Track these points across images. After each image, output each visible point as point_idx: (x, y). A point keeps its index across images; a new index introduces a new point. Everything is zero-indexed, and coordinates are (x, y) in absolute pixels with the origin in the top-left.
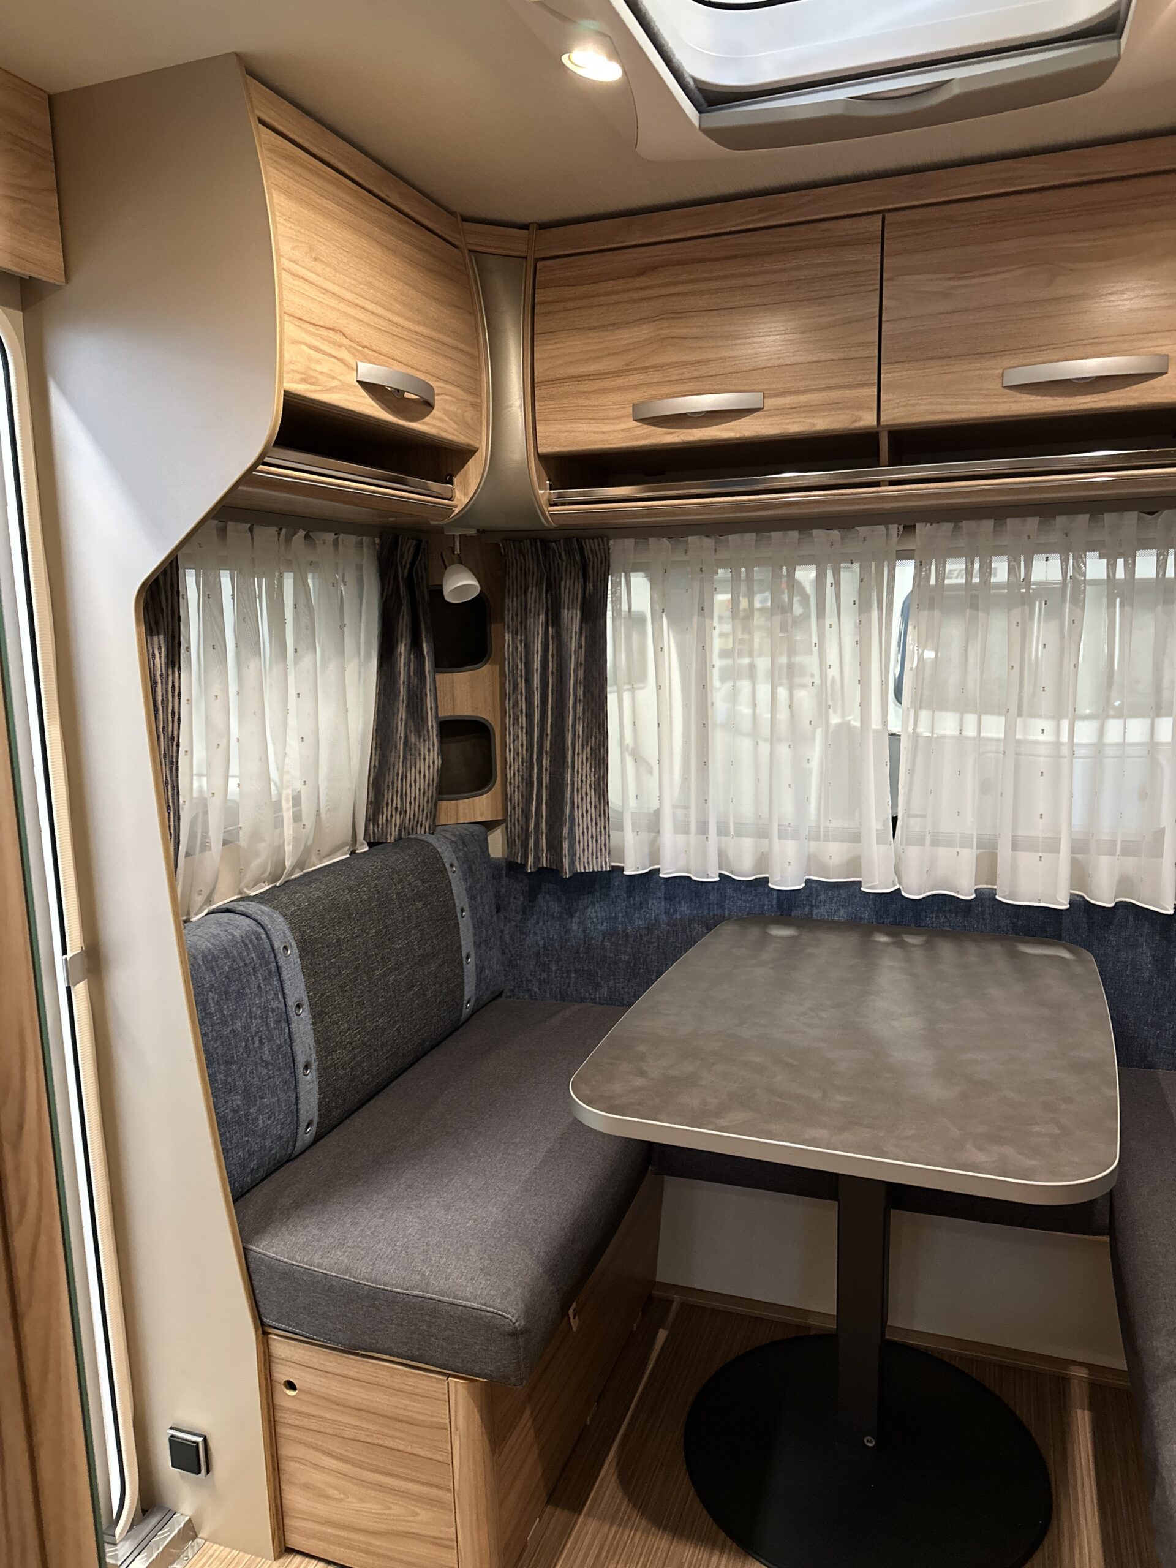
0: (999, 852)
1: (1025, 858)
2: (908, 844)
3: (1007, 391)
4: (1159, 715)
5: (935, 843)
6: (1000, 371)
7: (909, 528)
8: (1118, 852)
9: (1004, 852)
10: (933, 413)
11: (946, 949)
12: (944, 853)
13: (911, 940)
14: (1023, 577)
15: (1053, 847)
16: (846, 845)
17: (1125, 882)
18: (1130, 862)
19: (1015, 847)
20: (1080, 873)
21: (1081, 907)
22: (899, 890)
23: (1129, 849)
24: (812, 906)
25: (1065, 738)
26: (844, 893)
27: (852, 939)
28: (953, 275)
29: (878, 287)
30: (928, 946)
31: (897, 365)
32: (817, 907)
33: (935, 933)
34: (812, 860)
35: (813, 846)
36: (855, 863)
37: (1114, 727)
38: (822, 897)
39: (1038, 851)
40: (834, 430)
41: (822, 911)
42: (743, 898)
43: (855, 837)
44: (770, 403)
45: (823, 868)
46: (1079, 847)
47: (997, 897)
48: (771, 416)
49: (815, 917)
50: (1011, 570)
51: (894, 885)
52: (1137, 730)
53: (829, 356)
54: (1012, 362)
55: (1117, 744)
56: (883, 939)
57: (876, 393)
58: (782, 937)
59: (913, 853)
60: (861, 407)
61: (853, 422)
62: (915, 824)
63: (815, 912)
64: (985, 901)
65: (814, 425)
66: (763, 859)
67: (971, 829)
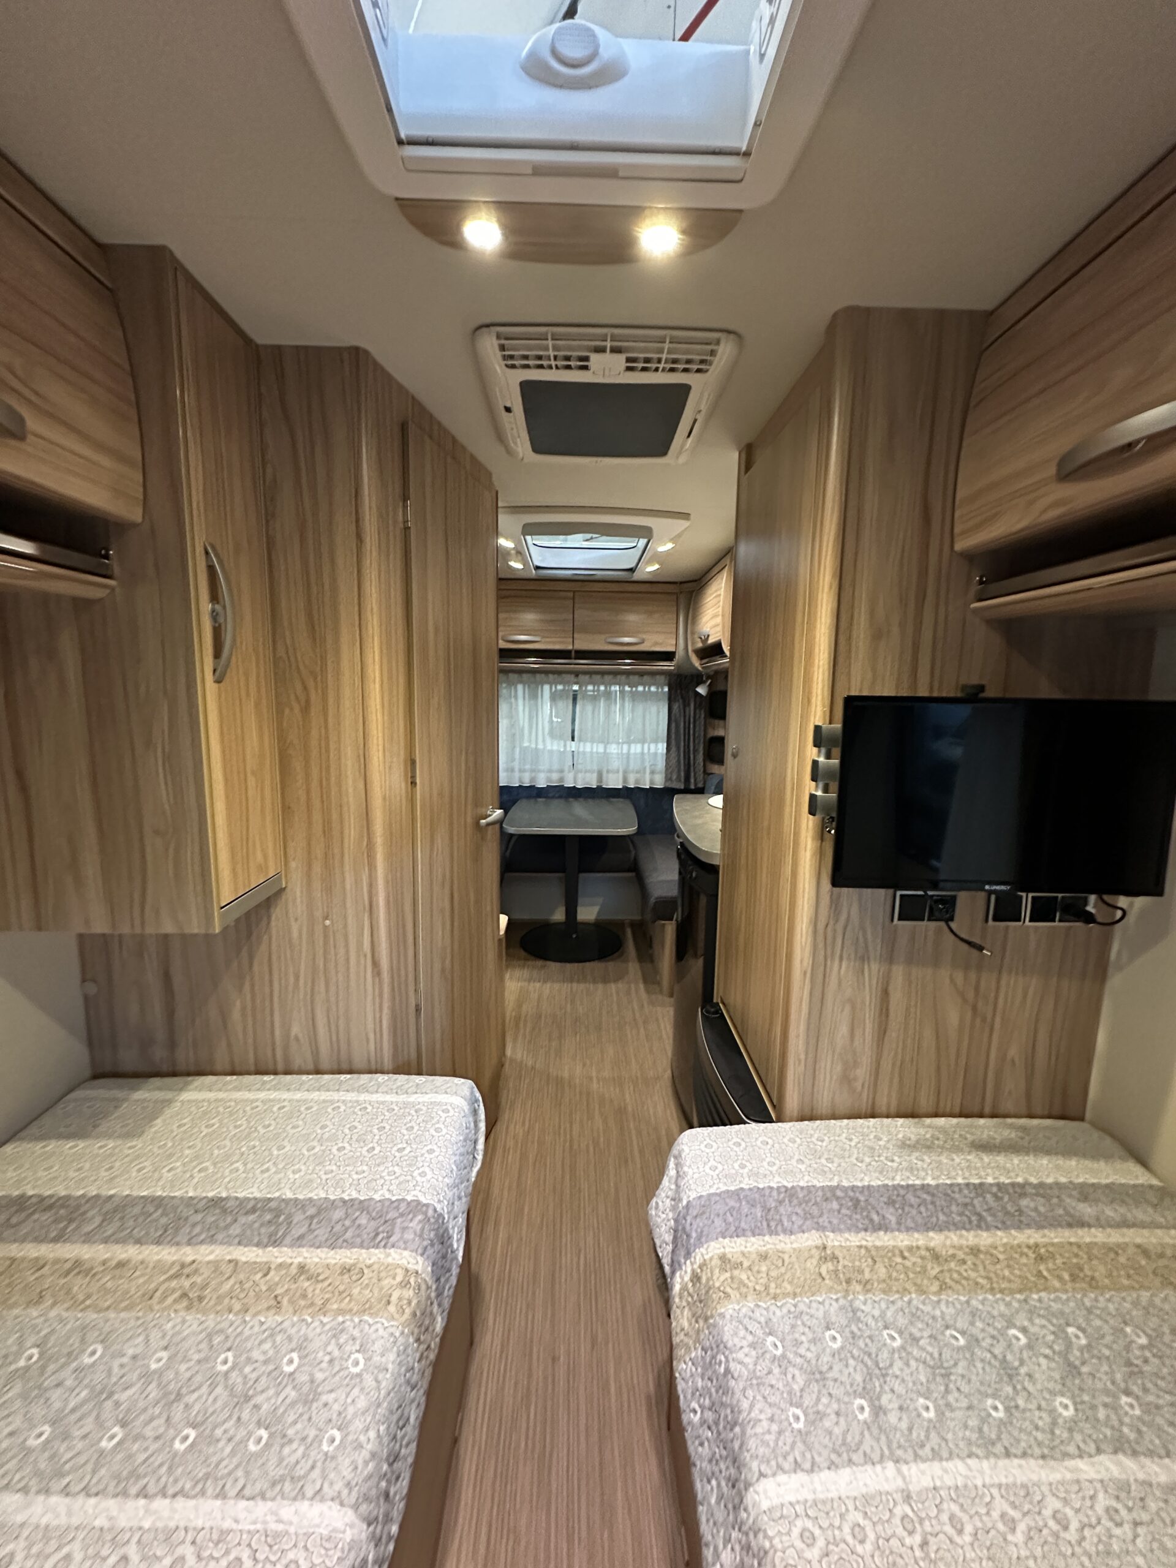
0: (603, 774)
1: (610, 775)
2: (577, 772)
3: (605, 643)
5: (586, 772)
6: (603, 639)
7: (577, 676)
8: (633, 772)
10: (587, 647)
11: (590, 801)
12: (588, 775)
13: (579, 800)
15: (618, 772)
16: (559, 773)
17: (637, 780)
18: (638, 775)
19: (608, 772)
20: (625, 780)
21: (626, 789)
23: (637, 772)
24: (547, 794)
26: (558, 788)
27: (562, 801)
28: (594, 611)
29: (573, 611)
30: (585, 801)
31: (579, 634)
32: (550, 793)
33: (586, 798)
34: (549, 779)
35: (549, 773)
36: (561, 779)
38: (552, 789)
39: (613, 773)
40: (560, 649)
41: (553, 793)
43: (562, 771)
45: (553, 780)
46: (625, 772)
47: (603, 786)
49: (549, 796)
50: (606, 689)
51: (574, 785)
53: (559, 628)
56: (573, 798)
57: (572, 641)
58: (541, 800)
59: (580, 775)
60: (568, 643)
62: (580, 767)
64: (599, 788)
66: (532, 779)
67: (595, 768)
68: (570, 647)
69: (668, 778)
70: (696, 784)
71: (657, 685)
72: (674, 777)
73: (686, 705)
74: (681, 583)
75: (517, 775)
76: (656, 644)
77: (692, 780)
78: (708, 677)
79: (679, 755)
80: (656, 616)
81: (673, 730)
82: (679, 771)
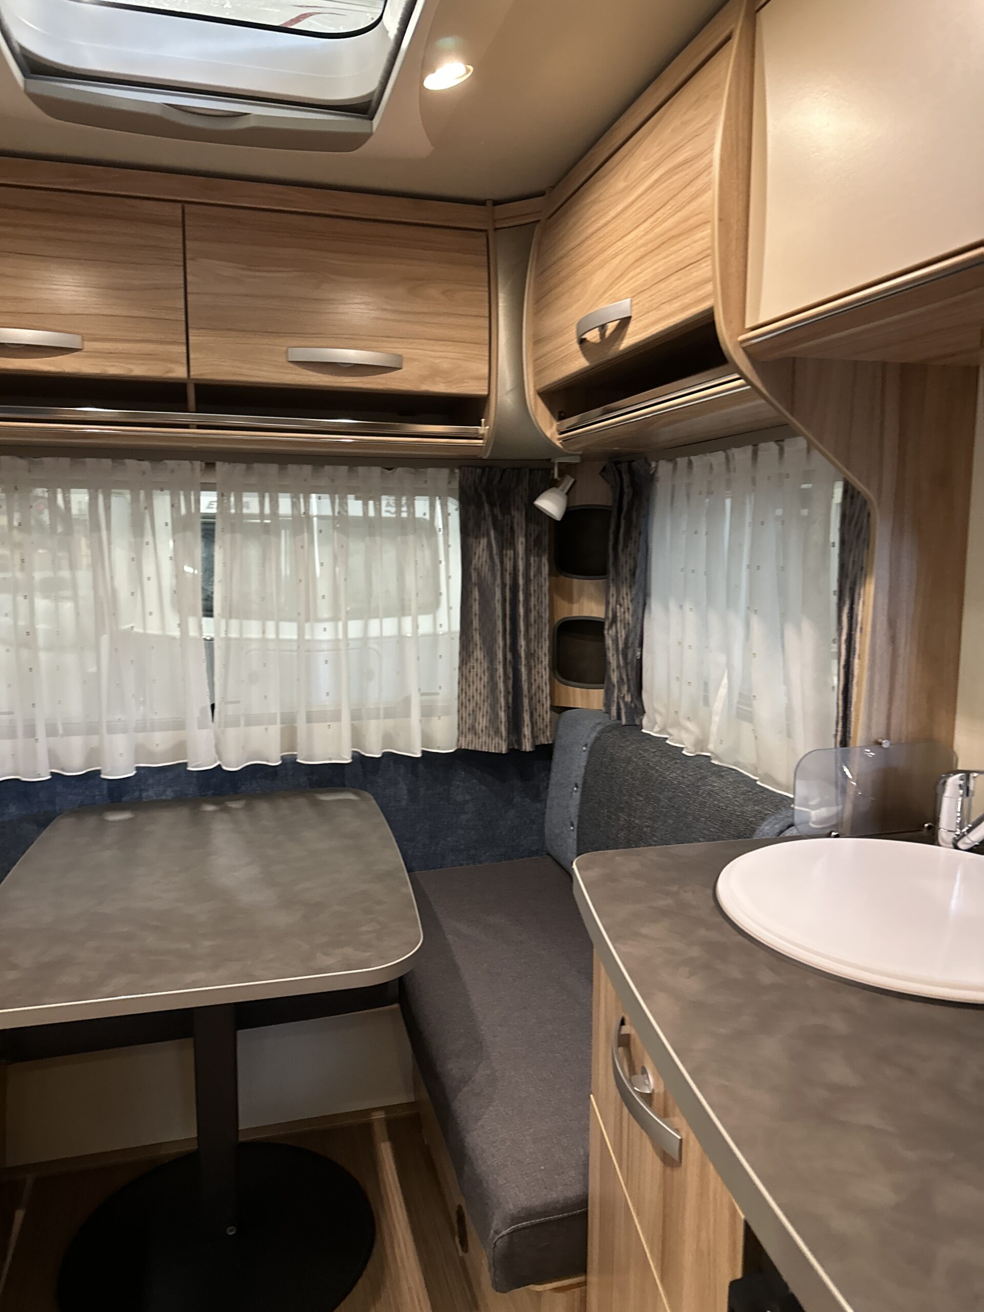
0: (297, 725)
1: (319, 728)
2: (226, 726)
3: (291, 365)
4: (403, 615)
5: (248, 723)
6: (284, 349)
7: (210, 466)
8: (382, 716)
9: (301, 725)
10: (234, 374)
11: (263, 808)
12: (256, 730)
13: (234, 805)
14: (303, 510)
15: (337, 717)
16: (170, 733)
17: (388, 738)
18: (391, 724)
19: (309, 720)
20: (357, 735)
21: (359, 759)
22: (219, 766)
23: (389, 714)
24: (141, 790)
25: (341, 636)
26: (170, 775)
27: (184, 812)
28: (244, 266)
29: (182, 264)
30: (248, 808)
31: (201, 331)
32: (147, 790)
33: (251, 797)
34: (142, 749)
35: (141, 736)
36: (181, 747)
37: (374, 624)
38: (150, 781)
39: (326, 721)
40: (149, 377)
41: (151, 793)
42: (74, 792)
43: (179, 725)
44: (89, 346)
45: (151, 755)
46: (356, 716)
47: (298, 761)
48: (91, 357)
49: (144, 800)
50: (295, 505)
51: (216, 762)
52: (389, 626)
53: (142, 313)
54: (294, 343)
55: (376, 638)
56: (210, 808)
57: (185, 351)
58: (120, 821)
59: (230, 734)
60: (172, 361)
61: (167, 372)
62: (231, 710)
63: (144, 795)
64: (290, 765)
65: (131, 370)
66: (93, 753)
67: (275, 709)
68: (179, 372)
69: (466, 726)
70: (534, 737)
71: (431, 493)
72: (483, 722)
73: (506, 541)
74: (496, 203)
75: (42, 744)
76: (435, 373)
77: (527, 731)
78: (566, 469)
79: (492, 671)
80: (433, 291)
81: (476, 608)
82: (494, 706)
